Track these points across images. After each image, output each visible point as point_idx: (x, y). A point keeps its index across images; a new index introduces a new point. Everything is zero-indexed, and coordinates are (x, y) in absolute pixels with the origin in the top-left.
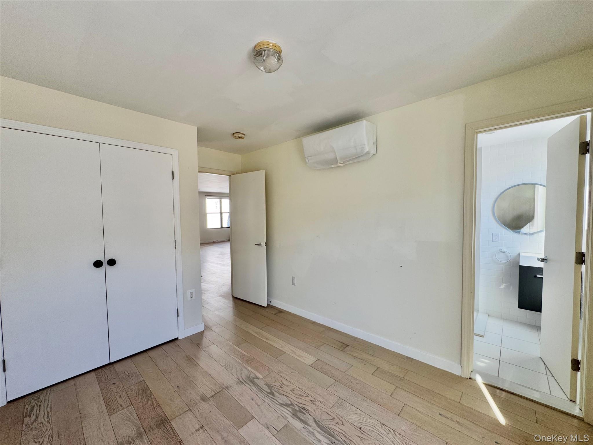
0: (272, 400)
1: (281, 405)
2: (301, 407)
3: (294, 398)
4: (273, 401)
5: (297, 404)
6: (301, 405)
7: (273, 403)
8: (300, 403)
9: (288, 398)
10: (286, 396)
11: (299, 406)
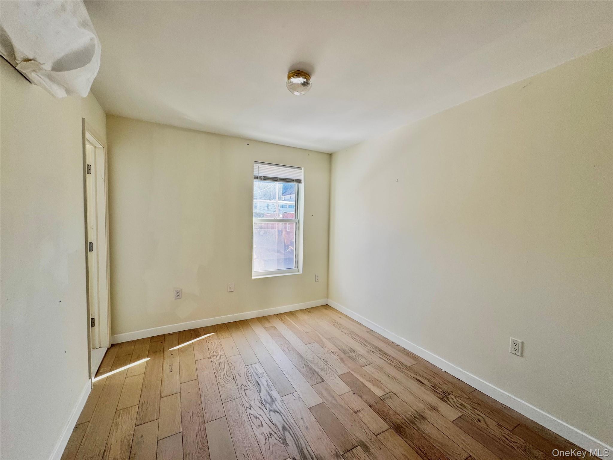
0: (287, 421)
1: (280, 413)
2: (263, 405)
3: (264, 416)
4: (286, 419)
5: (264, 410)
6: (263, 407)
7: (287, 417)
8: (262, 410)
9: (270, 418)
10: (271, 421)
11: (265, 407)
